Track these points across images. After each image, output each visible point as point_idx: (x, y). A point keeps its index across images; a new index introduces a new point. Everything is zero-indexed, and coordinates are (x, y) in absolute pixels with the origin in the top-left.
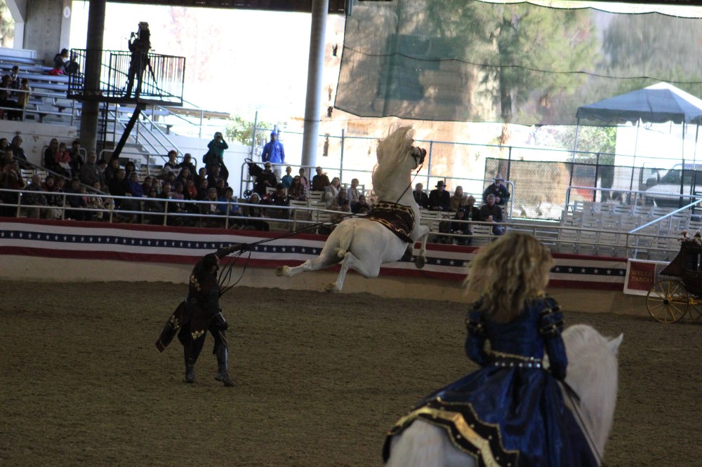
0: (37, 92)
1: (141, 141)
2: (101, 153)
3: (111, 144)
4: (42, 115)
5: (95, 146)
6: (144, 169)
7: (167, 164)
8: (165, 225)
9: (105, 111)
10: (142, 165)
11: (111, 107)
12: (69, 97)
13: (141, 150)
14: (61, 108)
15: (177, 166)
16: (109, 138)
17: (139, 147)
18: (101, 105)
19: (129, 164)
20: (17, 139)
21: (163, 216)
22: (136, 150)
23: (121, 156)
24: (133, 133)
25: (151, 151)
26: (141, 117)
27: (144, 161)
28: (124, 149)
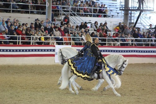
0: (111, 9)
1: (142, 22)
2: (130, 26)
3: (133, 23)
4: (112, 16)
5: (128, 24)
6: (143, 30)
7: (150, 28)
8: (150, 46)
9: (131, 14)
10: (142, 29)
11: (133, 12)
12: (120, 10)
13: (142, 24)
14: (118, 13)
15: (153, 29)
16: (132, 21)
17: (141, 23)
18: (130, 12)
19: (139, 29)
20: (106, 23)
21: (149, 44)
22: (140, 25)
23: (136, 26)
24: (139, 19)
25: (145, 25)
26: (141, 14)
27: (143, 28)
28: (137, 24)
